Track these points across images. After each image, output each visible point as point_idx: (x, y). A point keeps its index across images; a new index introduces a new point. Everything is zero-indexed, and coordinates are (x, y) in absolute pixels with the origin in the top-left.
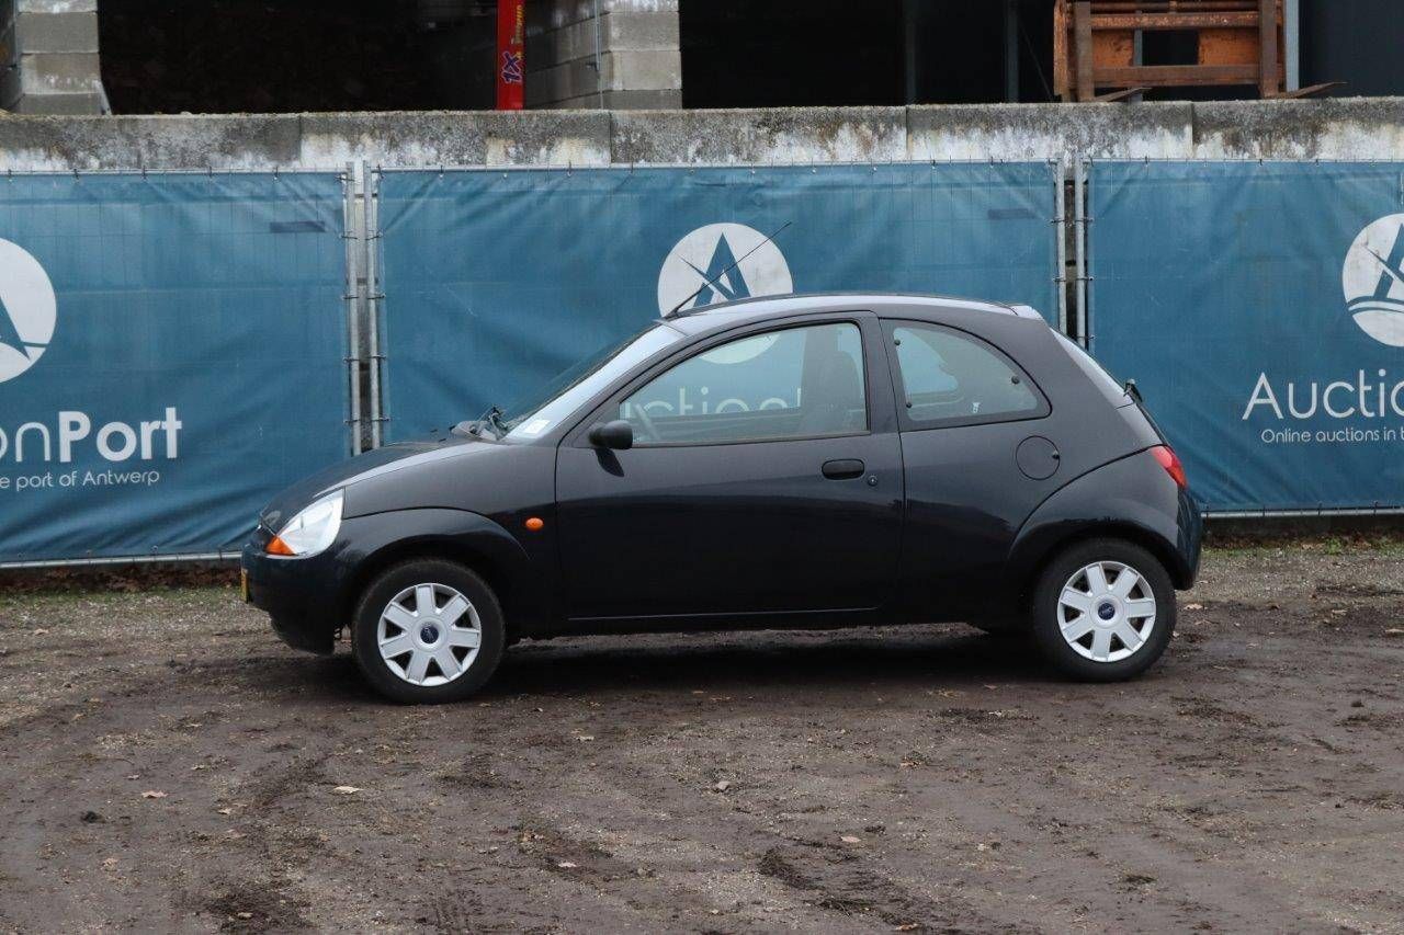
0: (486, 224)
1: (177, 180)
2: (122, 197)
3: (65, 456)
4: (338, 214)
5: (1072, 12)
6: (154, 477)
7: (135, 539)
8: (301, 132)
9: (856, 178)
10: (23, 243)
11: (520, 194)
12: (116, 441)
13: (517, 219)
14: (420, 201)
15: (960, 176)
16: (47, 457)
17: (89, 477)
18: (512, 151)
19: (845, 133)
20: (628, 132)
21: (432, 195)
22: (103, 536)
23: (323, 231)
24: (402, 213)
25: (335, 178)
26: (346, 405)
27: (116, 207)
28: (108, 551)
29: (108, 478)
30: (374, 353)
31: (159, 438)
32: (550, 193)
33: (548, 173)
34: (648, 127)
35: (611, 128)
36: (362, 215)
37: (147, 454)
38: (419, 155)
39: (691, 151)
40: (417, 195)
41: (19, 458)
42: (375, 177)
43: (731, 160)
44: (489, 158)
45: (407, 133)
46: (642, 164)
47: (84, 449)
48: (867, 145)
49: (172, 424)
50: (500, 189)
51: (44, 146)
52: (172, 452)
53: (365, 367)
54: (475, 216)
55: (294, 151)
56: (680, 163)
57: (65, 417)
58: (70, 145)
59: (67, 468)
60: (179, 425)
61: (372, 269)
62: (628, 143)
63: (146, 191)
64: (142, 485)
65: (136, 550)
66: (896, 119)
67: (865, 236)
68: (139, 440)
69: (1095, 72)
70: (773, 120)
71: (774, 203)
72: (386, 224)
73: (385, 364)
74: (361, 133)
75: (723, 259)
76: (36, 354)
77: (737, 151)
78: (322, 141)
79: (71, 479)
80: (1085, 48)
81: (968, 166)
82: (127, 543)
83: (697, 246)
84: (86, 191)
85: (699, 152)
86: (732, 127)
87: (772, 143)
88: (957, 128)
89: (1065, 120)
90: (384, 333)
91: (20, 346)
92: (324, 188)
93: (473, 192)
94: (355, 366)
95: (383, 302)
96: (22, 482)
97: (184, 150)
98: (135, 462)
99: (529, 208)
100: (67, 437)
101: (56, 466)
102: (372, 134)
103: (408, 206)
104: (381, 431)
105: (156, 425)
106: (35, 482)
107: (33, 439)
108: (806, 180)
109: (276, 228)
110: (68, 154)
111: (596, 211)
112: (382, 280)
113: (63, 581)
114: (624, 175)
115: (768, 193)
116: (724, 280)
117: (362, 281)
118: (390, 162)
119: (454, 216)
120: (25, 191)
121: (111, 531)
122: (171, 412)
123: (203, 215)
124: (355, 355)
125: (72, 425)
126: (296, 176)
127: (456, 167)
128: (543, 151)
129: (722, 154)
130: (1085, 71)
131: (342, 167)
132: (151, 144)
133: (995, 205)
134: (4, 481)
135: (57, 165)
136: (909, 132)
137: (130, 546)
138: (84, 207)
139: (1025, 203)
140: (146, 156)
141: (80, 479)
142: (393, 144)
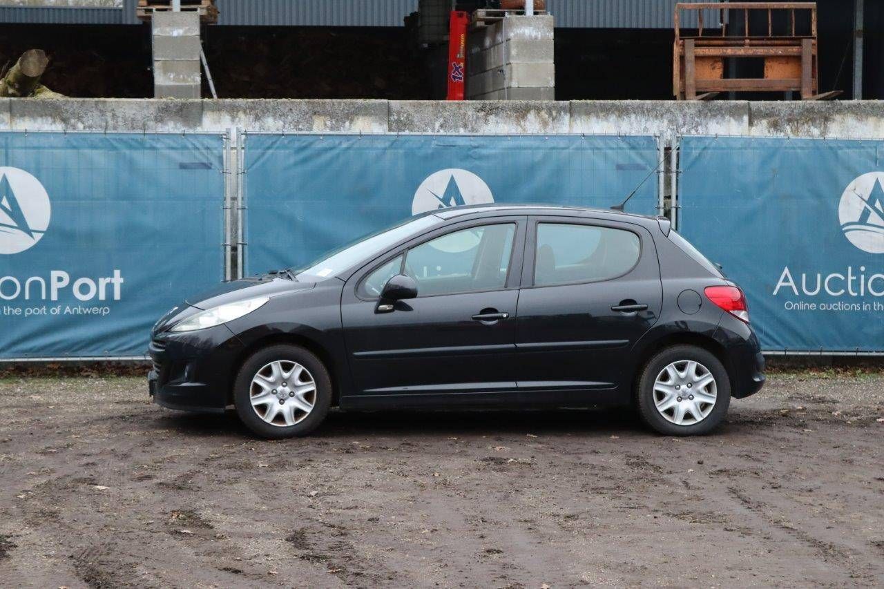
0: (310, 166)
1: (125, 137)
2: (92, 146)
3: (54, 297)
4: (220, 158)
6: (106, 310)
7: (94, 347)
8: (203, 110)
9: (535, 144)
10: (33, 172)
11: (331, 149)
12: (84, 289)
13: (329, 163)
14: (270, 151)
15: (600, 144)
16: (44, 297)
17: (68, 309)
18: (328, 123)
19: (531, 116)
20: (399, 113)
21: (277, 148)
22: (77, 343)
23: (210, 168)
24: (259, 158)
25: (219, 137)
26: (222, 271)
27: (88, 152)
28: (79, 353)
29: (79, 310)
30: (240, 241)
31: (110, 287)
32: (348, 148)
33: (348, 137)
34: (411, 110)
35: (389, 112)
36: (234, 160)
37: (102, 297)
38: (272, 125)
39: (437, 125)
40: (269, 148)
41: (27, 297)
42: (243, 137)
43: (462, 131)
44: (315, 127)
45: (265, 111)
46: (407, 132)
47: (66, 293)
48: (545, 124)
49: (117, 280)
50: (320, 145)
51: (51, 116)
52: (117, 296)
53: (234, 249)
54: (305, 161)
55: (199, 121)
56: (430, 132)
57: (55, 274)
58: (65, 115)
59: (55, 304)
60: (122, 280)
61: (240, 191)
62: (398, 121)
63: (108, 144)
64: (99, 316)
65: (95, 353)
66: (563, 108)
67: (542, 177)
68: (98, 289)
70: (488, 108)
71: (488, 157)
72: (250, 164)
73: (246, 247)
74: (238, 111)
75: (452, 190)
76: (38, 237)
77: (465, 126)
78: (215, 115)
79: (58, 310)
80: (690, 67)
81: (604, 137)
82: (91, 348)
83: (436, 183)
84: (73, 143)
85: (441, 126)
86: (462, 112)
87: (486, 121)
88: (601, 115)
89: (668, 111)
90: (247, 229)
91: (29, 232)
92: (213, 143)
93: (304, 147)
94: (229, 248)
95: (246, 211)
96: (29, 311)
97: (133, 120)
98: (95, 302)
99: (338, 156)
100: (55, 285)
101: (49, 303)
102: (245, 112)
103: (263, 154)
105: (108, 280)
106: (36, 311)
107: (35, 287)
108: (505, 144)
109: (183, 166)
110: (64, 120)
111: (379, 158)
112: (246, 199)
113: (55, 370)
114: (393, 139)
115: (484, 152)
116: (452, 202)
117: (234, 199)
118: (254, 128)
119: (292, 160)
120: (34, 141)
121: (81, 341)
122: (117, 273)
123: (140, 157)
124: (228, 242)
125: (59, 278)
126: (195, 136)
127: (295, 132)
128: (347, 123)
129: (456, 127)
130: (689, 81)
131: (223, 131)
132: (114, 115)
133: (621, 161)
134: (18, 311)
135: (59, 127)
136: (571, 116)
137: (91, 351)
138: (69, 151)
139: (639, 161)
140: (111, 123)
141: (62, 310)
142: (257, 118)
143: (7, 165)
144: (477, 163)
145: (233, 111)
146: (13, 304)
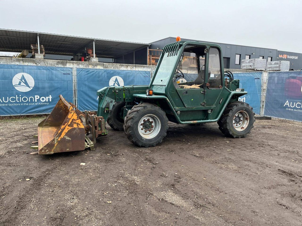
0: (90, 75)
1: (50, 67)
2: (43, 69)
3: (36, 101)
4: (72, 73)
5: (150, 56)
6: (48, 104)
7: (46, 111)
8: (67, 63)
9: (131, 72)
10: (30, 74)
11: (93, 72)
12: (43, 99)
13: (93, 75)
14: (81, 72)
15: (141, 72)
16: (33, 101)
17: (39, 104)
18: (92, 66)
19: (129, 67)
20: (105, 65)
21: (83, 71)
22: (41, 111)
23: (70, 74)
24: (79, 73)
25: (71, 68)
26: (73, 95)
27: (42, 70)
28: (42, 112)
29: (42, 104)
30: (76, 89)
31: (49, 99)
32: (97, 72)
33: (96, 69)
34: (108, 65)
35: (104, 65)
36: (75, 73)
37: (47, 101)
38: (81, 66)
39: (112, 68)
40: (81, 71)
41: (29, 101)
42: (76, 68)
43: (117, 69)
44: (89, 67)
45: (80, 64)
46: (107, 69)
47: (39, 100)
48: (131, 69)
49: (50, 97)
50: (91, 71)
51: (33, 62)
52: (50, 101)
53: (75, 91)
54: (88, 74)
55: (66, 65)
56: (111, 69)
57: (36, 96)
58: (36, 62)
59: (36, 102)
60: (51, 97)
61: (76, 79)
62: (105, 67)
63: (47, 69)
64: (47, 105)
65: (46, 112)
66: (134, 66)
67: (131, 78)
68: (46, 99)
69: (152, 63)
70: (121, 65)
71: (122, 74)
72: (77, 74)
73: (77, 91)
74: (74, 63)
75: (116, 80)
76: (32, 88)
77: (117, 68)
78: (69, 64)
79: (37, 104)
80: (151, 60)
81: (142, 71)
82: (44, 112)
83: (113, 79)
84: (39, 68)
85: (113, 68)
86: (117, 65)
87: (121, 68)
88: (140, 67)
89: (151, 67)
90: (77, 87)
91: (29, 87)
92: (70, 69)
93: (88, 71)
94: (74, 91)
95: (77, 83)
96: (30, 104)
97: (52, 64)
98: (46, 102)
99: (94, 74)
100: (36, 99)
101: (35, 102)
102: (75, 64)
103: (80, 72)
104: (77, 98)
105: (48, 97)
106: (32, 104)
107: (31, 99)
108: (125, 72)
109: (64, 74)
110: (36, 63)
111: (102, 74)
112: (77, 81)
113: (36, 116)
114: (105, 70)
115: (121, 73)
116: (116, 82)
117: (75, 81)
118: (78, 67)
119: (85, 74)
120: (30, 67)
121: (43, 110)
122: (50, 96)
123: (54, 72)
124: (74, 89)
125: (37, 97)
126: (66, 68)
127: (86, 68)
128: (96, 67)
129: (116, 68)
130: (151, 63)
131: (72, 67)
132: (47, 63)
133: (145, 76)
134: (27, 104)
135: (35, 65)
136: (135, 67)
137: (45, 112)
138: (38, 70)
139: (148, 76)
140: (46, 64)
141: (38, 104)
142: (78, 65)
143: (23, 72)
144: (121, 75)
145: (73, 63)
146: (26, 103)
